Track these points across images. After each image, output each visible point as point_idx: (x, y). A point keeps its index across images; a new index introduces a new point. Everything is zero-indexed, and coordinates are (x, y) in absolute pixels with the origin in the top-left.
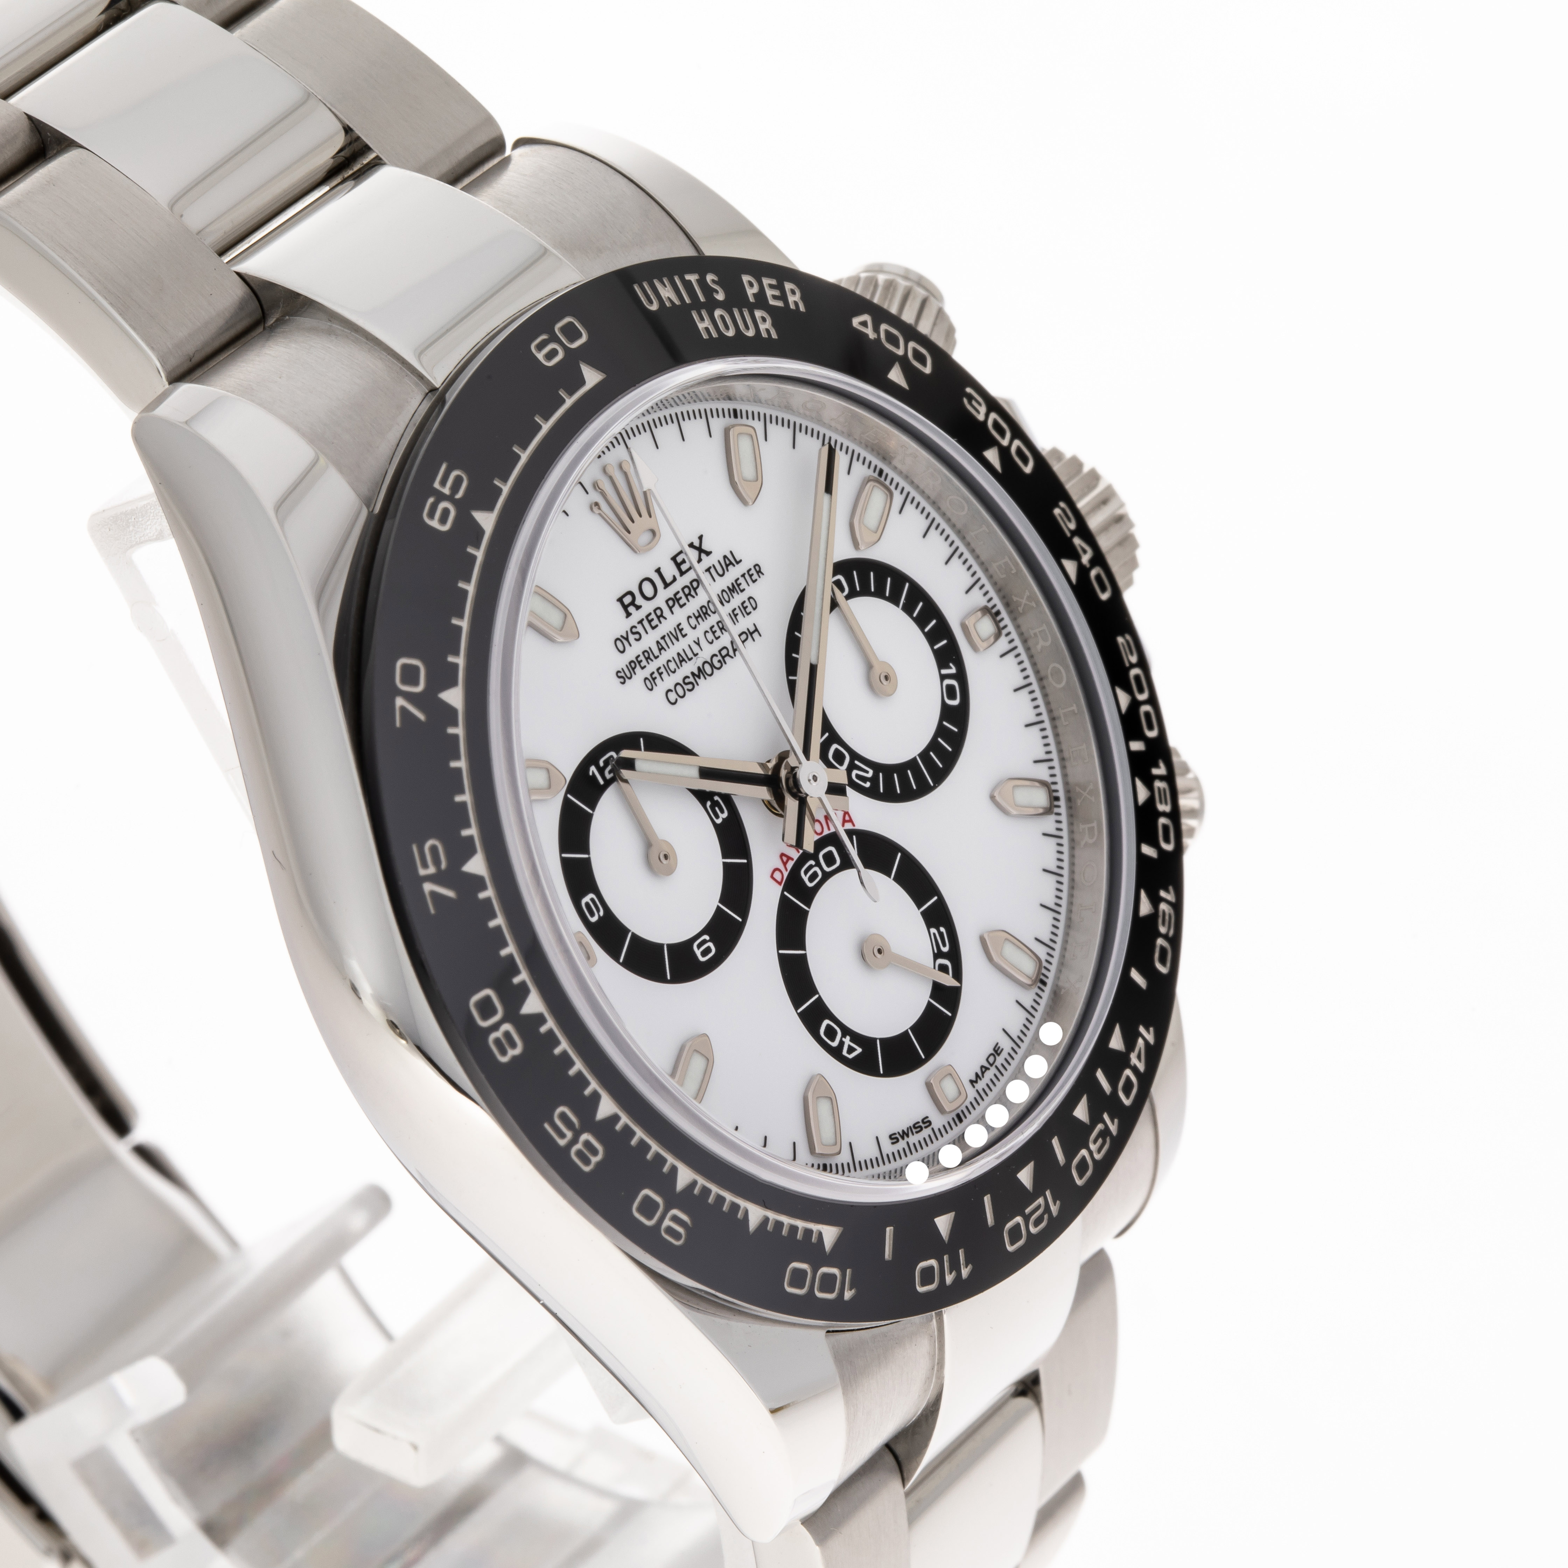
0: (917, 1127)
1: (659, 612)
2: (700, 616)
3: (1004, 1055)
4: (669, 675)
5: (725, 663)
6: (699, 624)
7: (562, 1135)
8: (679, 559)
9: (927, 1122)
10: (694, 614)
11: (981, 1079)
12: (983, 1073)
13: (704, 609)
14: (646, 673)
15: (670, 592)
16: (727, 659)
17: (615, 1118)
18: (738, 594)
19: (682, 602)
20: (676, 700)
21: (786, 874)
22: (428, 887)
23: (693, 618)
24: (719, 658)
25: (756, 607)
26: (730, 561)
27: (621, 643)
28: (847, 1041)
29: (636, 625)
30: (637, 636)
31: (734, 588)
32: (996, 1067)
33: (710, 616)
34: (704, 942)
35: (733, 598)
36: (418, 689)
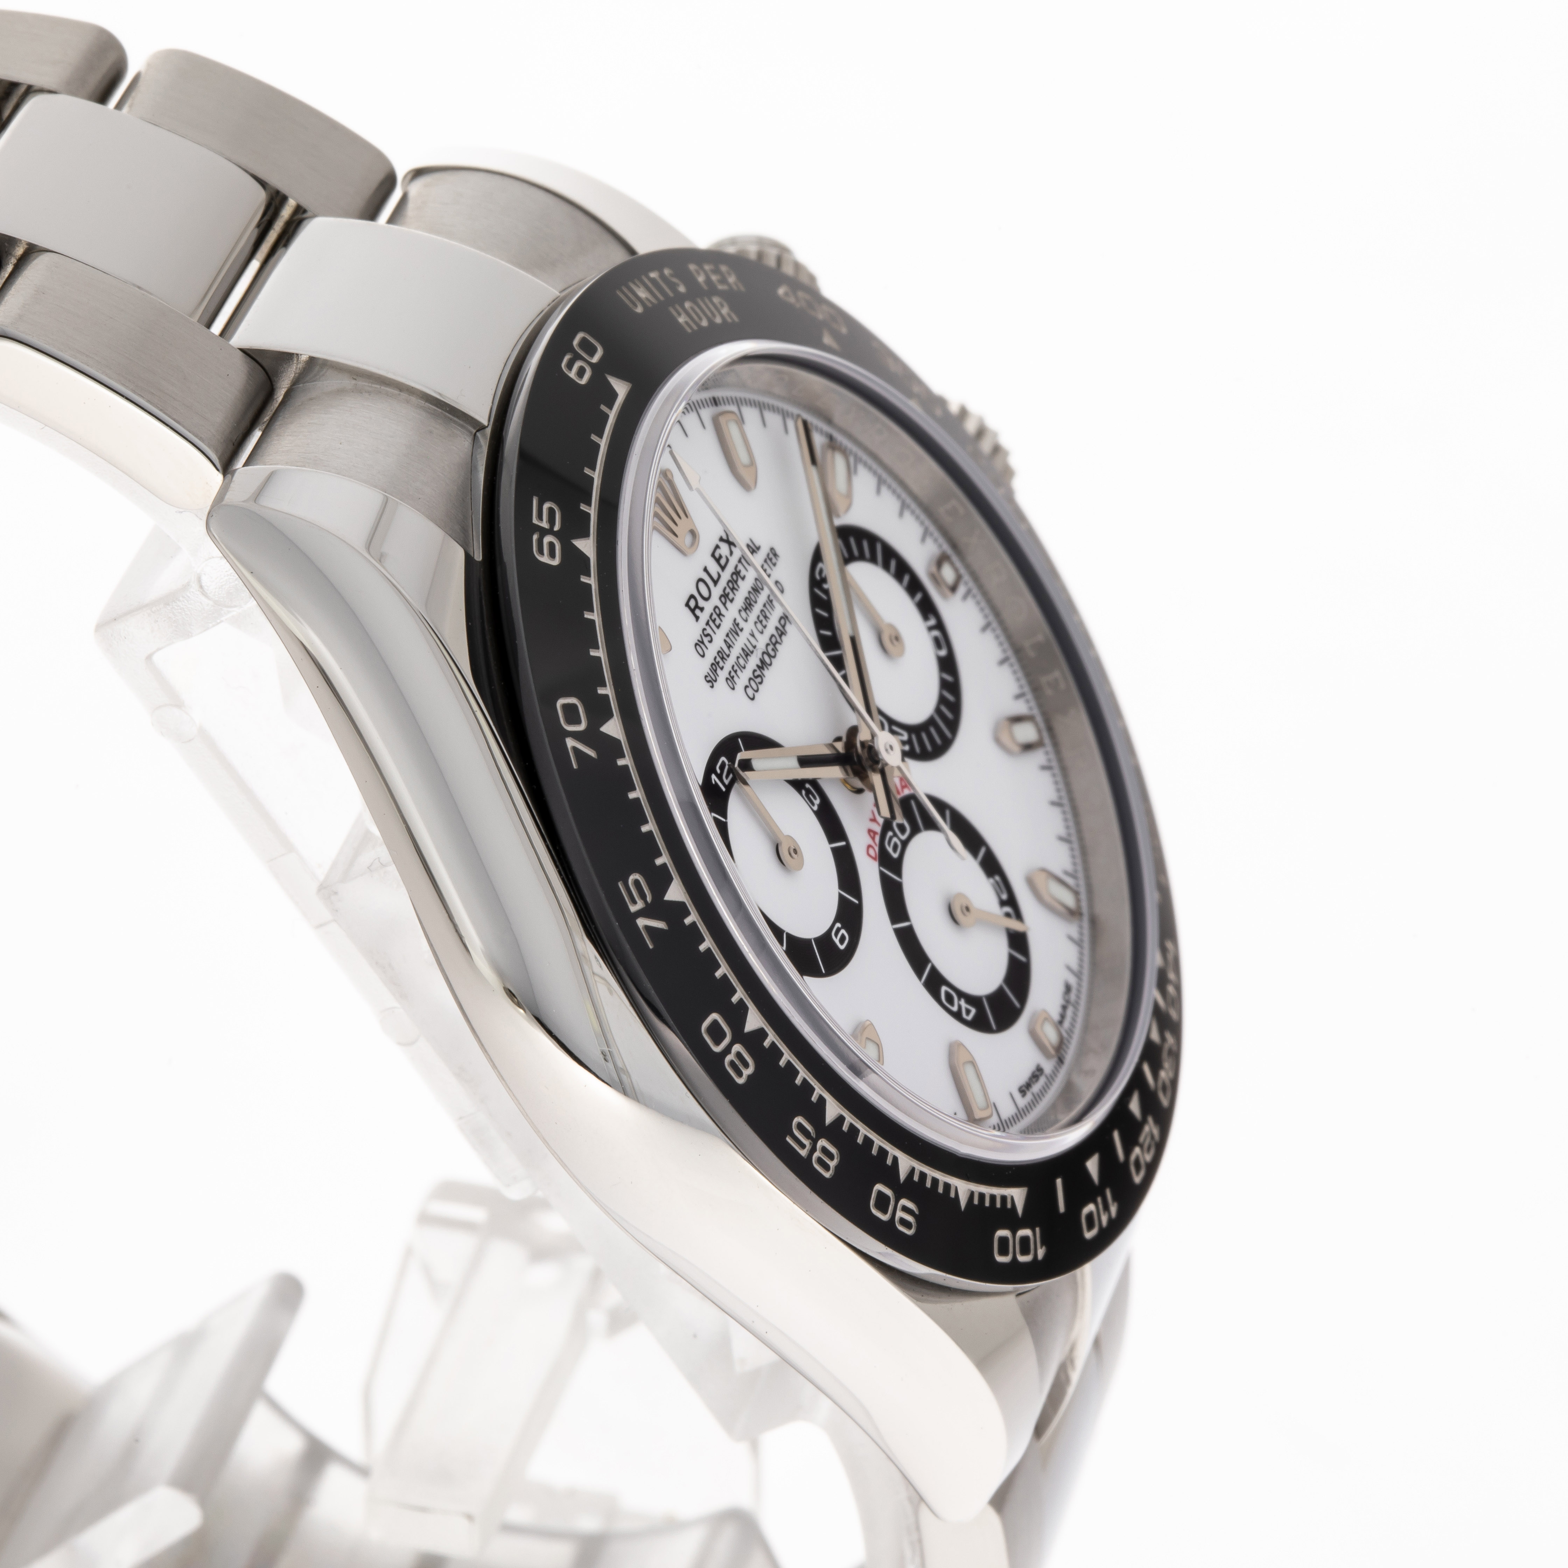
0: (1036, 1076)
1: (717, 611)
2: (747, 608)
4: (742, 671)
5: (778, 650)
6: (749, 616)
7: (803, 1146)
8: (717, 555)
9: (1041, 1069)
10: (742, 607)
11: (1065, 1017)
12: (1065, 1011)
13: (748, 601)
14: (726, 673)
15: (720, 589)
16: (778, 646)
17: (840, 1119)
19: (730, 597)
20: (754, 695)
21: (877, 849)
22: (641, 922)
23: (743, 610)
24: (772, 646)
25: (783, 590)
26: (752, 549)
27: (700, 648)
28: (963, 1003)
29: (705, 627)
30: (709, 638)
32: (1072, 1001)
33: (753, 606)
34: (838, 930)
36: (582, 727)
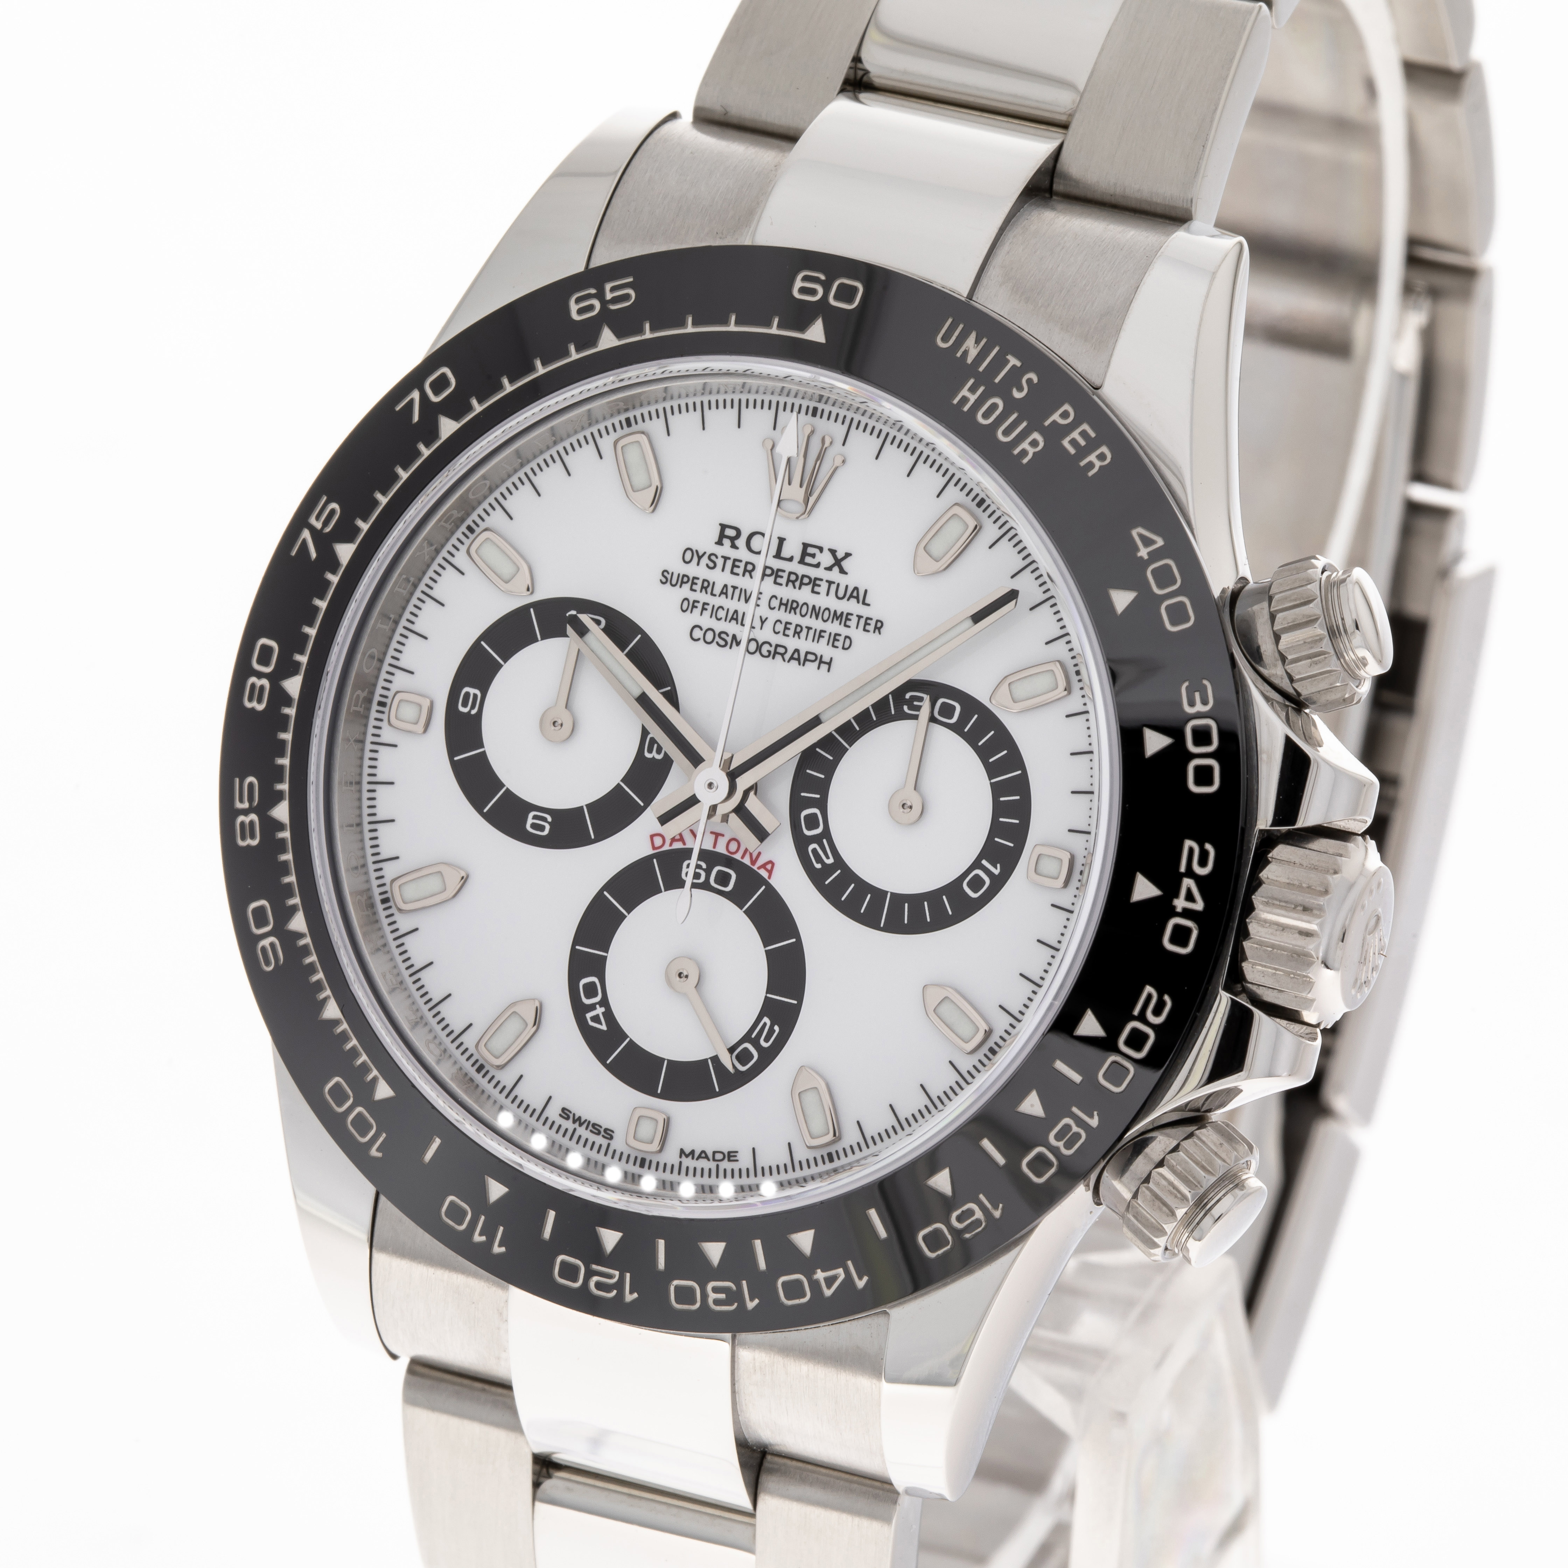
0: (596, 1128)
1: (750, 567)
2: (786, 605)
3: (736, 1166)
4: (711, 617)
5: (773, 658)
6: (779, 610)
7: (242, 800)
8: (810, 550)
9: (609, 1134)
10: (781, 599)
11: (693, 1158)
12: (699, 1157)
13: (795, 605)
14: (692, 596)
15: (777, 564)
16: (778, 657)
18: (840, 624)
19: (779, 580)
20: (699, 639)
21: (666, 847)
22: (305, 534)
23: (778, 601)
24: (772, 649)
25: (847, 649)
26: (855, 594)
27: (692, 555)
28: (600, 1010)
29: (719, 557)
30: (711, 565)
31: (842, 618)
32: (718, 1166)
33: (795, 613)
34: (545, 820)
35: (832, 622)
36: (435, 399)
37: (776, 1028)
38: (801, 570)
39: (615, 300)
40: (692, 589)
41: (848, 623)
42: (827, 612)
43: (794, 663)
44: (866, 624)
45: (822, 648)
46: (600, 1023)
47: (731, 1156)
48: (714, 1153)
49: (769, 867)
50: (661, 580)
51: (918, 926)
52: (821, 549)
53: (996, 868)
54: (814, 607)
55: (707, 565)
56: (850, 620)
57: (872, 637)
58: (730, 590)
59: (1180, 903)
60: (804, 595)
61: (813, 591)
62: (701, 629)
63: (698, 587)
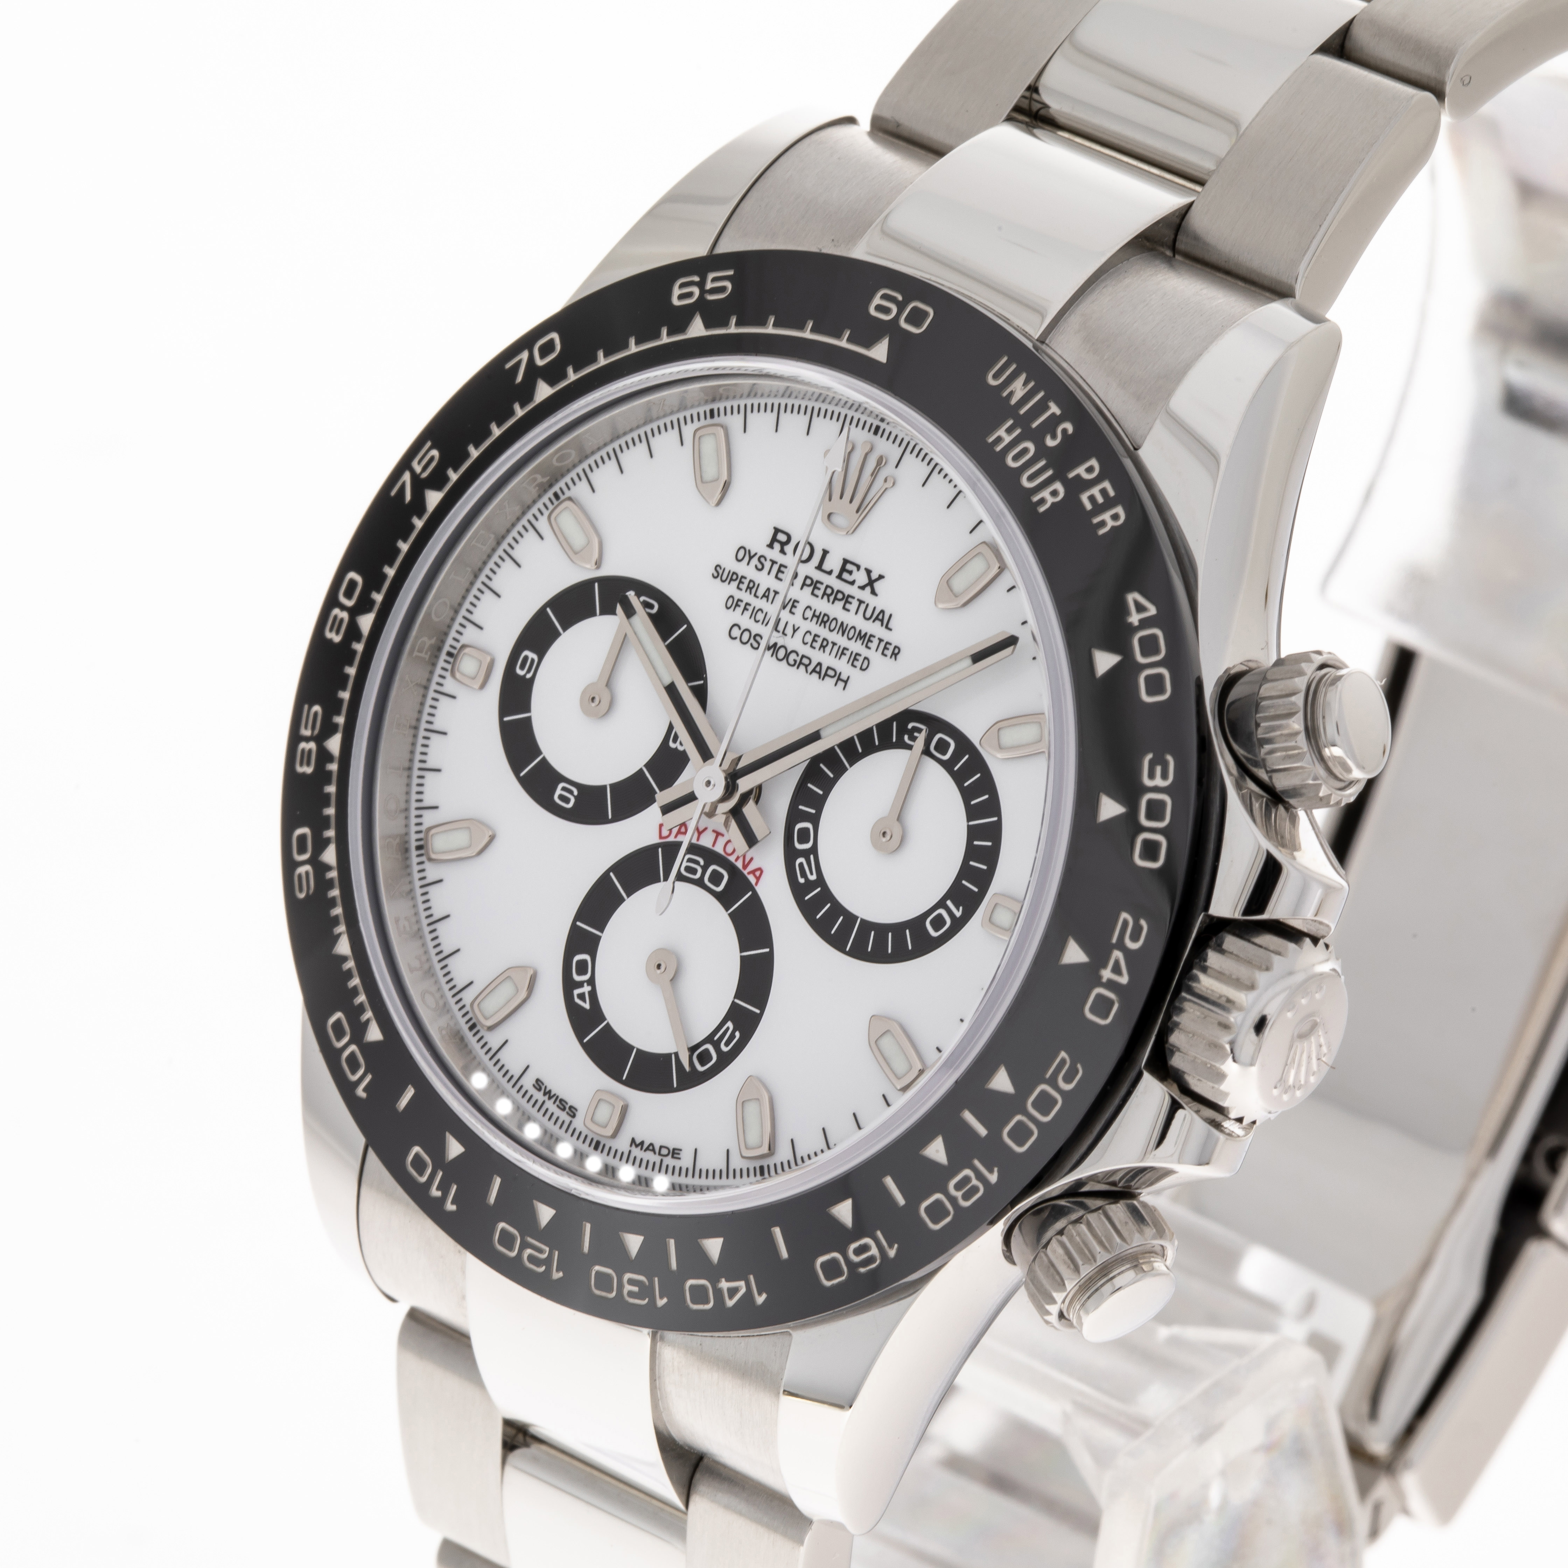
0: (562, 1104)
2: (818, 617)
3: (677, 1164)
4: (750, 618)
5: (798, 668)
6: (811, 621)
8: (849, 567)
9: (572, 1112)
10: (815, 611)
11: (641, 1149)
12: (647, 1149)
13: (826, 619)
14: (738, 595)
15: (817, 575)
16: (802, 668)
18: (862, 644)
19: (816, 592)
20: (736, 638)
21: (672, 838)
23: (812, 612)
24: (798, 659)
25: (864, 670)
26: (882, 618)
27: (744, 554)
28: (586, 989)
29: (768, 560)
30: (760, 566)
31: (865, 638)
32: (662, 1161)
33: (825, 627)
34: (571, 792)
35: (856, 641)
36: (540, 362)
37: (737, 1034)
38: (838, 585)
39: (714, 291)
40: (738, 588)
41: (870, 644)
42: (852, 631)
43: (815, 675)
44: (885, 648)
45: (842, 666)
46: (585, 1001)
47: (675, 1153)
48: (661, 1147)
49: (758, 873)
50: (713, 575)
51: (879, 956)
52: (858, 567)
53: (958, 910)
54: (842, 623)
55: (756, 566)
56: (872, 642)
57: (888, 661)
58: (772, 594)
59: (1107, 974)
60: (835, 610)
61: (844, 608)
62: (740, 628)
63: (744, 587)
